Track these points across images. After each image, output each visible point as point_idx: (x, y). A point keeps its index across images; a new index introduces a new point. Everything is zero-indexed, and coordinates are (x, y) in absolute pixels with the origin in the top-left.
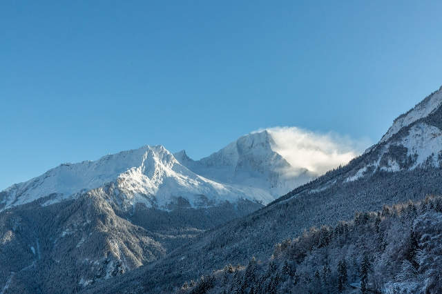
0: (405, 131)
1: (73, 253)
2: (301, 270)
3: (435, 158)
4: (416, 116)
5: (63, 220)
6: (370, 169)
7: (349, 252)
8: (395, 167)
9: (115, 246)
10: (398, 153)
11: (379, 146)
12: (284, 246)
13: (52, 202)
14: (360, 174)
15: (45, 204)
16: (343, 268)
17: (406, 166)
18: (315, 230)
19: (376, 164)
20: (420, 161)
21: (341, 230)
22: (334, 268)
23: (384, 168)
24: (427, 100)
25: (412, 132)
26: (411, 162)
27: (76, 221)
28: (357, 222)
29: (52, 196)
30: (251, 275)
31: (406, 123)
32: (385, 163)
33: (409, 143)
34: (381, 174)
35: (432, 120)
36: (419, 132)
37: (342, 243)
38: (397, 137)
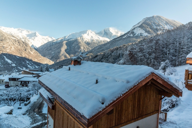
0: (134, 29)
1: (75, 49)
2: (113, 54)
3: (139, 34)
4: (137, 26)
5: (73, 43)
6: (127, 36)
7: (121, 51)
8: (132, 35)
9: (82, 48)
10: (133, 33)
11: (129, 31)
12: (110, 50)
13: (72, 40)
14: (125, 36)
15: (70, 40)
16: (119, 54)
17: (134, 35)
18: (116, 47)
19: (129, 35)
20: (136, 34)
21: (120, 47)
22: (118, 54)
23: (130, 36)
24: (139, 23)
25: (136, 29)
26: (135, 35)
27: (75, 43)
28: (123, 46)
29: (71, 39)
30: (104, 55)
31: (135, 27)
32: (130, 35)
33: (135, 31)
34: (129, 37)
35: (140, 27)
36: (137, 29)
37: (120, 50)
38: (133, 30)
